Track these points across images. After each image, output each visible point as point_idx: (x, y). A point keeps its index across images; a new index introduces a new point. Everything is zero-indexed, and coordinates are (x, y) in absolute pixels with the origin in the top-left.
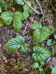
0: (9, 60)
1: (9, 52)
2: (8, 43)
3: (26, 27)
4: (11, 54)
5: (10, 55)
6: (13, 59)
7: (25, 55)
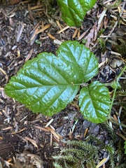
0: (8, 163)
1: (16, 124)
2: (26, 74)
3: (104, 14)
4: (21, 134)
5: (17, 140)
6: (32, 156)
7: (91, 142)
